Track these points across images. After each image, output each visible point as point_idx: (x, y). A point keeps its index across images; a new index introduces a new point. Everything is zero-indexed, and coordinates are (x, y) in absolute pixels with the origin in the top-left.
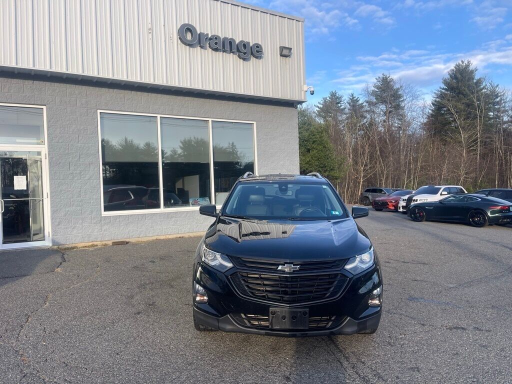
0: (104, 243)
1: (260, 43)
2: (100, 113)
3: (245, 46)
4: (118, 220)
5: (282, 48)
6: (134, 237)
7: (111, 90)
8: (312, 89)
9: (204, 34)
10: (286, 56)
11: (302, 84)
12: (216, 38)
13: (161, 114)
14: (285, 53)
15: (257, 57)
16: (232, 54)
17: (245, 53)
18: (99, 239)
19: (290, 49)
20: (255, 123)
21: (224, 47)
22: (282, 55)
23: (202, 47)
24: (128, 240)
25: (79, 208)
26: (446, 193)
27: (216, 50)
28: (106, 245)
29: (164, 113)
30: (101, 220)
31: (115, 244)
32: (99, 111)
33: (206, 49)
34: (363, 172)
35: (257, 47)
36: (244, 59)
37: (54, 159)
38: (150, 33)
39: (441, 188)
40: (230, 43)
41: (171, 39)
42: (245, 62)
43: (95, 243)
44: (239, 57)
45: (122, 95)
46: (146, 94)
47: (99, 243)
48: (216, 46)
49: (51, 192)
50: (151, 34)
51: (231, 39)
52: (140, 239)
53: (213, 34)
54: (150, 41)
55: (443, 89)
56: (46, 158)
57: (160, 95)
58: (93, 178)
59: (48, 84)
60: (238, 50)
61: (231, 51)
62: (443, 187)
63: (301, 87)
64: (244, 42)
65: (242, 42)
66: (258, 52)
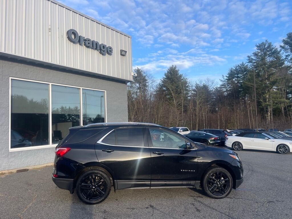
0: (10, 171)
1: (112, 47)
2: (11, 79)
3: (104, 47)
4: (20, 154)
5: (122, 51)
6: (31, 165)
7: (20, 65)
8: (136, 75)
9: (82, 37)
10: (123, 55)
12: (89, 40)
13: (52, 83)
14: (123, 53)
15: (109, 54)
16: (96, 50)
17: (104, 51)
18: (7, 169)
19: (126, 52)
21: (93, 47)
22: (121, 55)
23: (80, 44)
24: (27, 168)
26: (182, 131)
28: (11, 173)
29: (54, 82)
30: (8, 155)
31: (19, 171)
32: (10, 78)
33: (82, 46)
35: (110, 48)
36: (103, 54)
38: (50, 31)
40: (96, 44)
41: (62, 36)
42: (103, 56)
43: (4, 172)
44: (100, 53)
45: (27, 68)
46: (43, 69)
47: (6, 172)
48: (89, 45)
50: (50, 33)
51: (97, 42)
52: (35, 167)
53: (87, 38)
54: (50, 36)
57: (52, 71)
58: (4, 125)
61: (96, 49)
62: (180, 128)
63: (130, 73)
65: (102, 44)
66: (110, 51)
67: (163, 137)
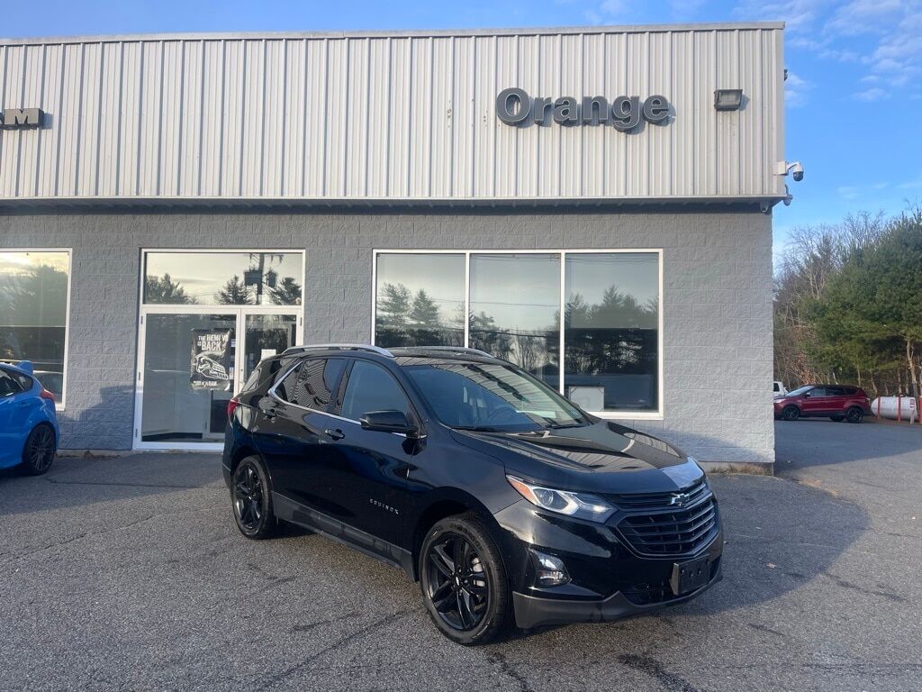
1: (662, 94)
2: (377, 253)
3: (627, 106)
5: (720, 94)
7: (394, 217)
8: (797, 169)
9: (541, 100)
10: (731, 108)
11: (774, 159)
12: (566, 103)
13: (472, 249)
14: (728, 102)
15: (658, 123)
17: (627, 120)
19: (739, 92)
20: (661, 251)
22: (719, 108)
23: (540, 124)
27: (568, 123)
29: (475, 247)
32: (375, 251)
33: (549, 125)
35: (656, 102)
38: (449, 117)
40: (596, 105)
41: (485, 120)
42: (630, 136)
44: (618, 128)
45: (410, 223)
46: (447, 218)
48: (567, 117)
50: (450, 120)
51: (596, 98)
54: (449, 130)
57: (471, 218)
60: (614, 117)
63: (770, 167)
64: (626, 98)
66: (656, 112)
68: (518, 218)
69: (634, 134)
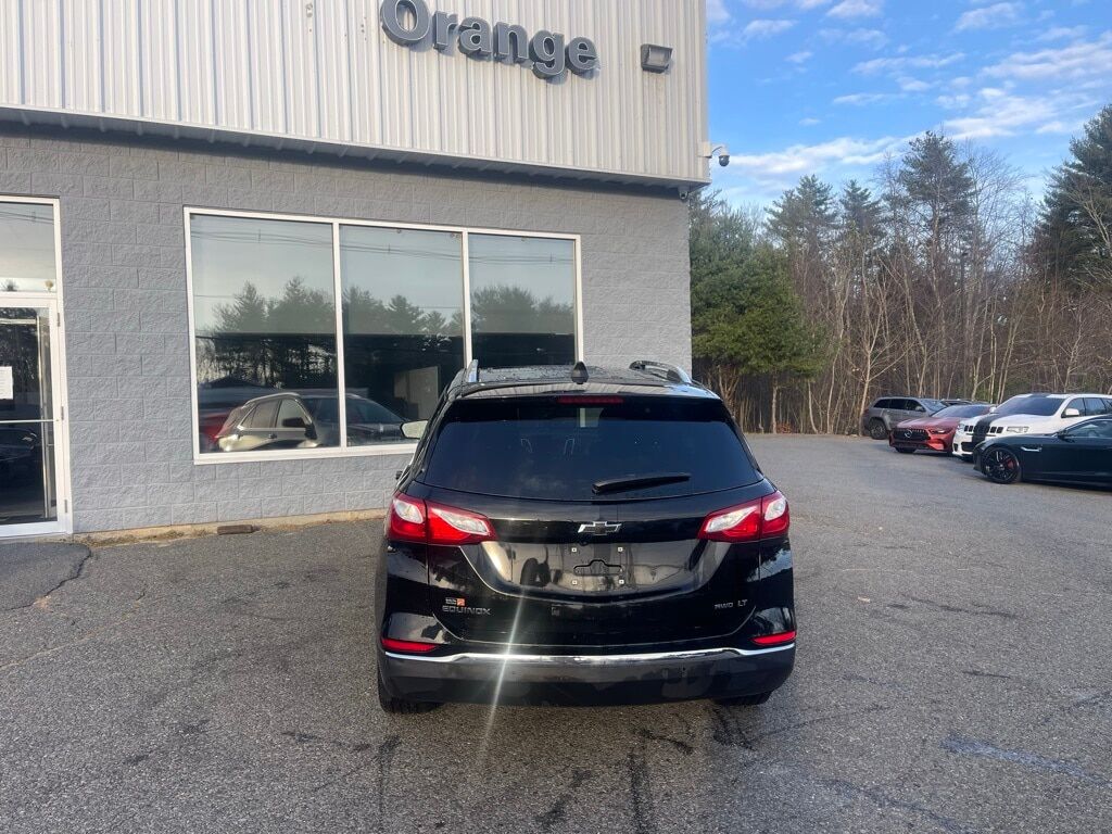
0: (200, 528)
1: (591, 38)
2: (191, 214)
3: (549, 44)
4: (233, 474)
5: (647, 50)
6: (272, 514)
7: (218, 160)
8: (724, 152)
9: (445, 15)
10: (657, 70)
11: (699, 139)
12: (476, 27)
13: (342, 217)
14: (655, 61)
15: (581, 73)
16: (517, 65)
17: (550, 64)
18: (187, 520)
19: (668, 51)
20: (578, 237)
21: (496, 49)
22: (646, 68)
23: (440, 49)
24: (256, 522)
25: (137, 444)
26: (1076, 412)
27: (478, 55)
28: (204, 533)
29: (349, 214)
30: (191, 474)
31: (227, 531)
32: (188, 211)
33: (450, 54)
34: (872, 358)
35: (583, 47)
36: (549, 79)
37: (78, 327)
38: (309, 15)
39: (1063, 400)
40: (513, 37)
41: (363, 29)
42: (551, 86)
43: (179, 529)
44: (538, 74)
45: (244, 171)
46: (303, 168)
47: (187, 529)
48: (475, 47)
49: (71, 407)
50: (311, 19)
51: (514, 27)
52: (289, 521)
53: (470, 15)
54: (311, 36)
55: (1073, 166)
56: (59, 325)
57: (338, 172)
58: (173, 373)
59: (65, 145)
60: (534, 57)
61: (517, 61)
62: (1068, 398)
63: (696, 147)
64: (549, 34)
65: (541, 34)
66: (583, 59)
67: (969, 439)
68: (406, 178)
69: (556, 83)
